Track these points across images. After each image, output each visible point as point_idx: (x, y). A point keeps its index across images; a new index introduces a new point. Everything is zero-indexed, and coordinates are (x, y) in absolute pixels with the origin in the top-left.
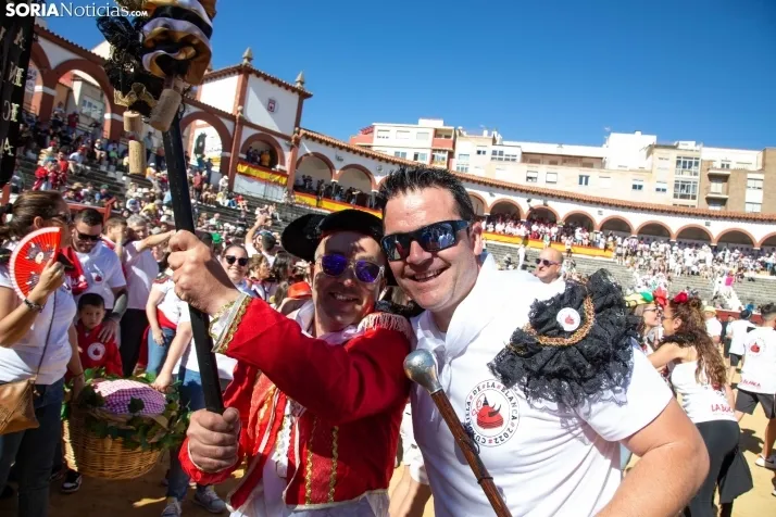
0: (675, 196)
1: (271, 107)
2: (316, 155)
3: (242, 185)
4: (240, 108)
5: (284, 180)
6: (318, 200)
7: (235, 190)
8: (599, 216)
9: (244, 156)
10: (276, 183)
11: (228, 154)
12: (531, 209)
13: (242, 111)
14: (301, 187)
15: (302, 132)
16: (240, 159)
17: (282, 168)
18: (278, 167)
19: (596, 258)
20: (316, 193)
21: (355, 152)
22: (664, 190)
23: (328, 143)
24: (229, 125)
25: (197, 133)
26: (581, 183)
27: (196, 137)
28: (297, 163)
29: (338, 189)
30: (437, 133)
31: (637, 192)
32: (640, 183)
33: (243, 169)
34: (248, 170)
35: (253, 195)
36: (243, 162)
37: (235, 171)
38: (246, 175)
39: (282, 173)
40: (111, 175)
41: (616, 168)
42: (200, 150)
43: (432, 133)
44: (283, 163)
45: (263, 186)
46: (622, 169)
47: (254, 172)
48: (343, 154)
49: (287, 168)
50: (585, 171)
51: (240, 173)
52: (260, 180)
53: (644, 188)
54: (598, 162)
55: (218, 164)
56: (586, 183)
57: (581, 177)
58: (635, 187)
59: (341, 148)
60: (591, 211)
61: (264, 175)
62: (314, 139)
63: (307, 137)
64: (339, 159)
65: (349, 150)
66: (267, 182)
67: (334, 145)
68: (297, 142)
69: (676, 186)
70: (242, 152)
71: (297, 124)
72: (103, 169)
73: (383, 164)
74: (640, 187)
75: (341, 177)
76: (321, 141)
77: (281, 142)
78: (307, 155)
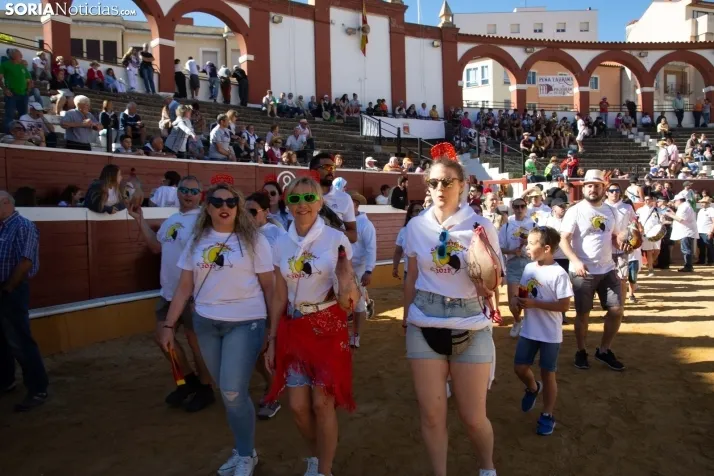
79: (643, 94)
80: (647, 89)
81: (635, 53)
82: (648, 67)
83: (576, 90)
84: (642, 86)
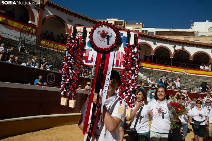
2: (56, 17)
5: (34, 30)
9: (3, 12)
10: (29, 32)
12: (175, 51)
17: (33, 23)
18: (30, 22)
21: (80, 17)
28: (43, 21)
33: (2, 19)
34: (5, 20)
38: (5, 24)
39: (33, 26)
44: (33, 20)
45: (18, 34)
47: (11, 23)
48: (72, 18)
49: (36, 23)
52: (17, 29)
59: (71, 14)
62: (54, 7)
63: (49, 4)
64: (70, 21)
65: (76, 15)
66: (21, 31)
67: (67, 12)
76: (58, 9)
78: (50, 16)
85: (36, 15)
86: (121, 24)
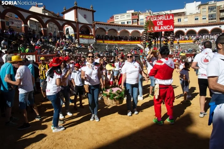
0: (209, 20)
1: (85, 17)
2: (100, 28)
3: (82, 41)
4: (77, 19)
5: (93, 37)
6: (103, 41)
7: (80, 43)
8: (185, 30)
9: (81, 33)
10: (91, 38)
11: (76, 33)
13: (77, 20)
14: (98, 38)
15: (95, 22)
16: (80, 33)
17: (91, 34)
18: (90, 34)
19: (187, 43)
20: (102, 39)
21: (111, 25)
22: (205, 18)
23: (103, 24)
24: (74, 24)
25: (66, 28)
26: (178, 21)
27: (66, 30)
28: (95, 32)
29: (108, 37)
30: (133, 14)
31: (196, 21)
32: (197, 18)
33: (81, 36)
34: (82, 36)
35: (85, 43)
36: (81, 34)
37: (79, 37)
38: (82, 38)
39: (92, 35)
40: (48, 45)
41: (189, 14)
42: (68, 33)
43: (131, 14)
44: (92, 33)
45: (87, 40)
46: (191, 14)
47: (84, 36)
48: (108, 26)
49: (93, 33)
50: (179, 17)
51: (81, 38)
52: (86, 38)
53: (198, 19)
54: (183, 14)
55: (74, 36)
56: (180, 21)
57: (178, 19)
58: (196, 19)
59: (107, 25)
60: (183, 29)
61: (87, 37)
62: (99, 24)
63: (97, 23)
64: (107, 28)
66: (88, 39)
67: (105, 24)
68: (94, 25)
69: (209, 16)
70: (80, 32)
71: (93, 20)
72: (45, 44)
73: (119, 27)
74: (197, 19)
75: (108, 33)
76: (101, 24)
77: (90, 26)
78: (98, 29)
79: (44, 30)
80: (45, 29)
81: (41, 17)
82: (45, 22)
83: (23, 25)
84: (43, 28)
85: (92, 30)
86: (136, 14)
